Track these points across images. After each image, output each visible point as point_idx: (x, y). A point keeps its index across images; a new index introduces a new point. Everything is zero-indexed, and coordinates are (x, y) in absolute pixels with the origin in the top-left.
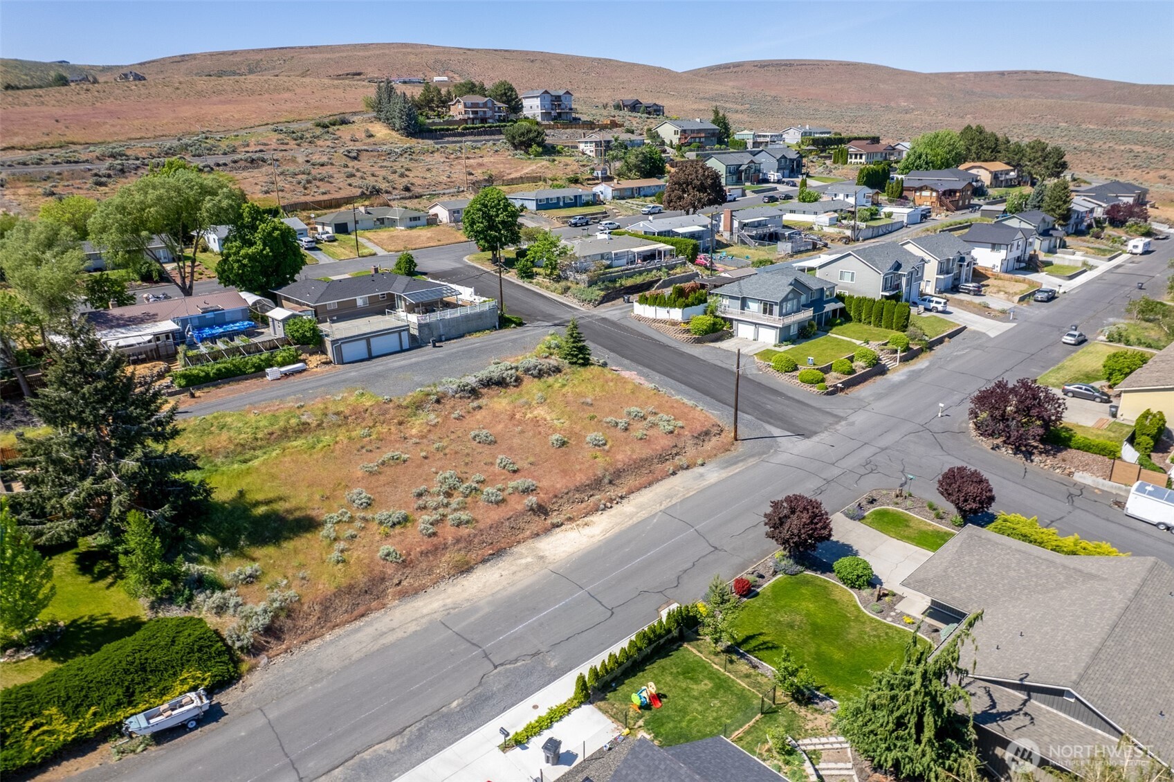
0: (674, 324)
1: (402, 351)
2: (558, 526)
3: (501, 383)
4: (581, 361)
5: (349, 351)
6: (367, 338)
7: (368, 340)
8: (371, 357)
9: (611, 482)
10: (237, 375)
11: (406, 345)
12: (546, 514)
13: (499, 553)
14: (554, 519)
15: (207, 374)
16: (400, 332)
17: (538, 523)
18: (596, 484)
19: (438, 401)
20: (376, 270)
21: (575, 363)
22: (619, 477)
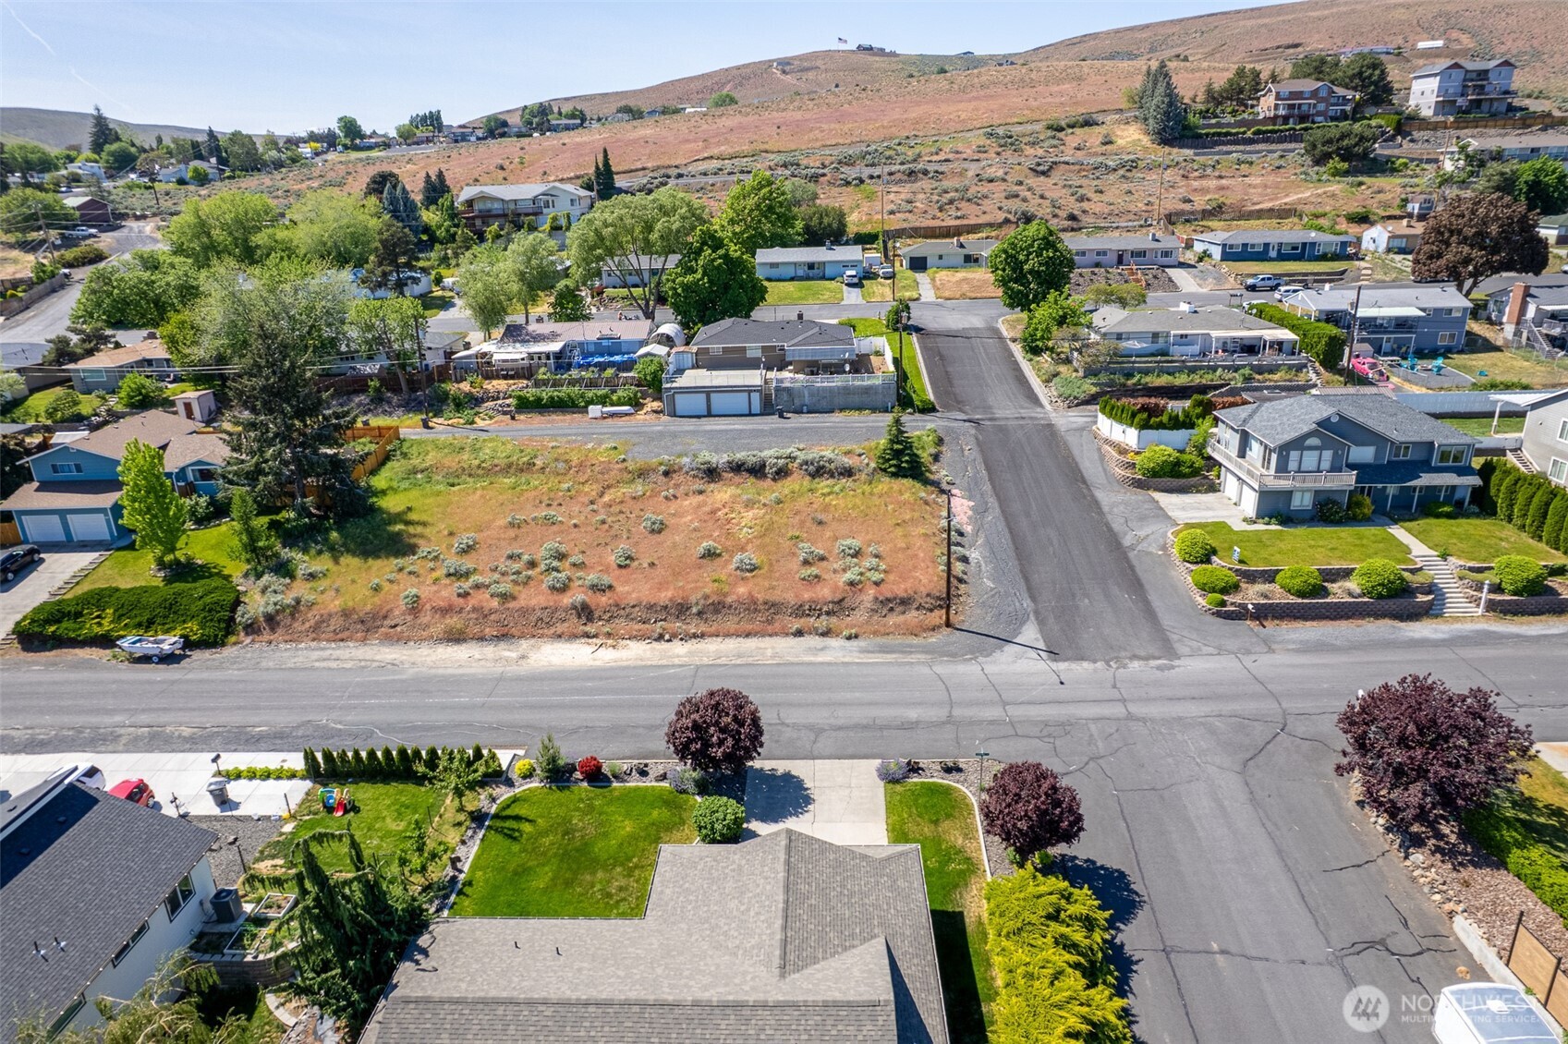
0: (1123, 451)
1: (750, 415)
2: (588, 637)
3: (758, 471)
4: (892, 469)
5: (682, 402)
6: (708, 392)
7: (708, 394)
8: (709, 415)
9: (700, 613)
10: (567, 406)
11: (756, 407)
12: (590, 618)
13: (504, 637)
14: (590, 629)
15: (539, 400)
16: (750, 392)
17: (574, 624)
18: (682, 610)
19: (666, 474)
20: (800, 316)
21: (884, 470)
22: (717, 611)
